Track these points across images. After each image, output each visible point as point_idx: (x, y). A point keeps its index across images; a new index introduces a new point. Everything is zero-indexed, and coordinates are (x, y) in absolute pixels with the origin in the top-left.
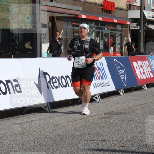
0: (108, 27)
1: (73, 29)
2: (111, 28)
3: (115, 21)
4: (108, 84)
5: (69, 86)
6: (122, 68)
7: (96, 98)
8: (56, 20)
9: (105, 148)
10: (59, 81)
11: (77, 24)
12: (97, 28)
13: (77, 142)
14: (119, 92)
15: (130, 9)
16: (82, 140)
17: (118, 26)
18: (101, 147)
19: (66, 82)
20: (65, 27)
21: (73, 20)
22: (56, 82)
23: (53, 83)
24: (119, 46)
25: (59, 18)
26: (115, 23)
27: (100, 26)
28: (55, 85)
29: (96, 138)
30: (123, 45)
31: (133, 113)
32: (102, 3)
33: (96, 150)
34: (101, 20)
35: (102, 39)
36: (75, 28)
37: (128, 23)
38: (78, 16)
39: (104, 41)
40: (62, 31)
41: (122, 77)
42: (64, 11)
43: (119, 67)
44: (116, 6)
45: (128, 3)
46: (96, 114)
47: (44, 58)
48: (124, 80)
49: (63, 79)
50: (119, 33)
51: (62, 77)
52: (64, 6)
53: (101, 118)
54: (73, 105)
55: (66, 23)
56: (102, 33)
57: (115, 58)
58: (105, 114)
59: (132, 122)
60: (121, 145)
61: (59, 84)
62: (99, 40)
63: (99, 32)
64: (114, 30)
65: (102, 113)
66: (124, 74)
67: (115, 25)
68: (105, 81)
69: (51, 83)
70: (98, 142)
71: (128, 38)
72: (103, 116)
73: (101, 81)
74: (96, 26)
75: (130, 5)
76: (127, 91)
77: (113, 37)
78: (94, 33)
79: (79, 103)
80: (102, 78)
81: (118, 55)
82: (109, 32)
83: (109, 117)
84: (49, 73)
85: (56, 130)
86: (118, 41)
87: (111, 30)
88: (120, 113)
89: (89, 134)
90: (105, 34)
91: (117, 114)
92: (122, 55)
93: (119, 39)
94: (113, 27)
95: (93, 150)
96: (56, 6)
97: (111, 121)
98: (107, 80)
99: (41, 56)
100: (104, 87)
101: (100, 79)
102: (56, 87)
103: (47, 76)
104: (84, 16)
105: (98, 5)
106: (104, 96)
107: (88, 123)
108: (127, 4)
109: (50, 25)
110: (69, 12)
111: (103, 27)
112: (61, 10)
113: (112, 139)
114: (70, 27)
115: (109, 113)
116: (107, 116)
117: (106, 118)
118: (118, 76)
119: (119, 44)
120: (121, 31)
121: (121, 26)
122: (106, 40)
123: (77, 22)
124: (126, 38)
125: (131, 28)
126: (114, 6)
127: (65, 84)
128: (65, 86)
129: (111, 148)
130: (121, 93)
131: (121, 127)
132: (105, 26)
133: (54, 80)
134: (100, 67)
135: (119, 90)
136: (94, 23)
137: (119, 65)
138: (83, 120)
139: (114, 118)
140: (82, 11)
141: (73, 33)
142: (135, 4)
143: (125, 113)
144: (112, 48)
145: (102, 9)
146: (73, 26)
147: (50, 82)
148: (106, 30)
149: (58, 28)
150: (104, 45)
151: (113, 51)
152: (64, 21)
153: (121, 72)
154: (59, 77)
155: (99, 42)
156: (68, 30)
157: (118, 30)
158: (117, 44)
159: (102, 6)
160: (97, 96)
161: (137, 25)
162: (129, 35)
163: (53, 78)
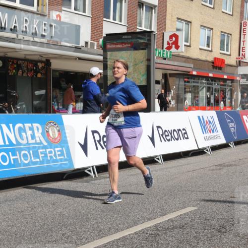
0: (218, 83)
1: (185, 85)
2: (222, 83)
3: (225, 77)
4: (218, 137)
5: (181, 139)
6: (232, 122)
7: (207, 150)
8: (168, 76)
9: (216, 199)
10: (171, 134)
11: (189, 80)
12: (208, 84)
13: (189, 193)
14: (230, 144)
15: (240, 65)
16: (194, 191)
17: (228, 82)
18: (212, 198)
19: (178, 135)
20: (177, 83)
21: (185, 77)
22: (168, 136)
23: (166, 136)
24: (229, 101)
25: (172, 75)
26: (225, 79)
27: (210, 82)
28: (168, 138)
29: (208, 189)
30: (233, 100)
31: (243, 166)
32: (213, 60)
33: (208, 201)
34: (212, 76)
35: (212, 94)
36: (186, 84)
37: (238, 78)
38: (189, 72)
39: (215, 96)
40: (174, 87)
41: (232, 130)
42: (176, 68)
43: (229, 121)
44: (226, 63)
45: (238, 60)
46: (207, 166)
47: (157, 112)
48: (234, 133)
49: (175, 132)
50: (229, 88)
51: (174, 130)
52: (176, 63)
53: (212, 170)
54: (185, 157)
55: (178, 79)
56: (212, 88)
57: (226, 112)
58: (216, 166)
59: (242, 173)
60: (233, 196)
61: (172, 136)
62: (210, 95)
63: (209, 88)
64: (225, 85)
65: (212, 165)
66: (234, 127)
67: (225, 80)
68: (215, 134)
69: (164, 136)
70: (209, 193)
71: (237, 93)
72: (214, 168)
73: (212, 134)
74: (207, 82)
75: (240, 61)
76: (237, 143)
77: (224, 92)
78: (204, 89)
79: (190, 155)
80: (213, 132)
81: (228, 109)
82: (219, 87)
83: (220, 169)
84: (162, 127)
85: (168, 181)
86: (228, 96)
87: (222, 85)
88: (231, 165)
89: (201, 185)
90: (215, 89)
91: (227, 166)
92: (232, 109)
93: (229, 94)
94: (224, 82)
95: (205, 200)
96: (169, 63)
97: (222, 173)
98: (217, 134)
99: (154, 110)
100: (215, 140)
101: (210, 132)
102: (169, 140)
103: (160, 129)
104: (195, 73)
105: (209, 62)
106: (214, 148)
107: (200, 175)
108: (236, 61)
109: (163, 82)
110: (180, 69)
111: (214, 82)
112: (173, 68)
113: (223, 190)
114: (182, 83)
115: (220, 165)
116: (218, 167)
117: (217, 170)
118: (229, 129)
119: (229, 99)
120: (231, 86)
121: (230, 82)
122: (216, 95)
123: (188, 78)
124: (236, 93)
125: (241, 83)
126: (224, 63)
127: (177, 137)
128: (177, 139)
129: (222, 199)
130: (232, 146)
131: (232, 179)
132: (215, 81)
133: (166, 134)
134: (211, 120)
135: (230, 143)
136: (205, 79)
137: (230, 119)
138: (194, 171)
139: (225, 170)
140: (194, 68)
141: (185, 89)
142: (244, 61)
143: (236, 165)
144: (222, 102)
145: (213, 66)
146: (185, 82)
147: (162, 135)
148: (216, 86)
149: (170, 84)
150: (215, 100)
151: (223, 105)
152: (177, 78)
153: (231, 125)
154: (171, 130)
155: (210, 97)
156: (180, 86)
157: (228, 86)
158: (227, 99)
159: (213, 63)
160: (208, 149)
161: (246, 80)
162: (239, 90)
163: (166, 131)
